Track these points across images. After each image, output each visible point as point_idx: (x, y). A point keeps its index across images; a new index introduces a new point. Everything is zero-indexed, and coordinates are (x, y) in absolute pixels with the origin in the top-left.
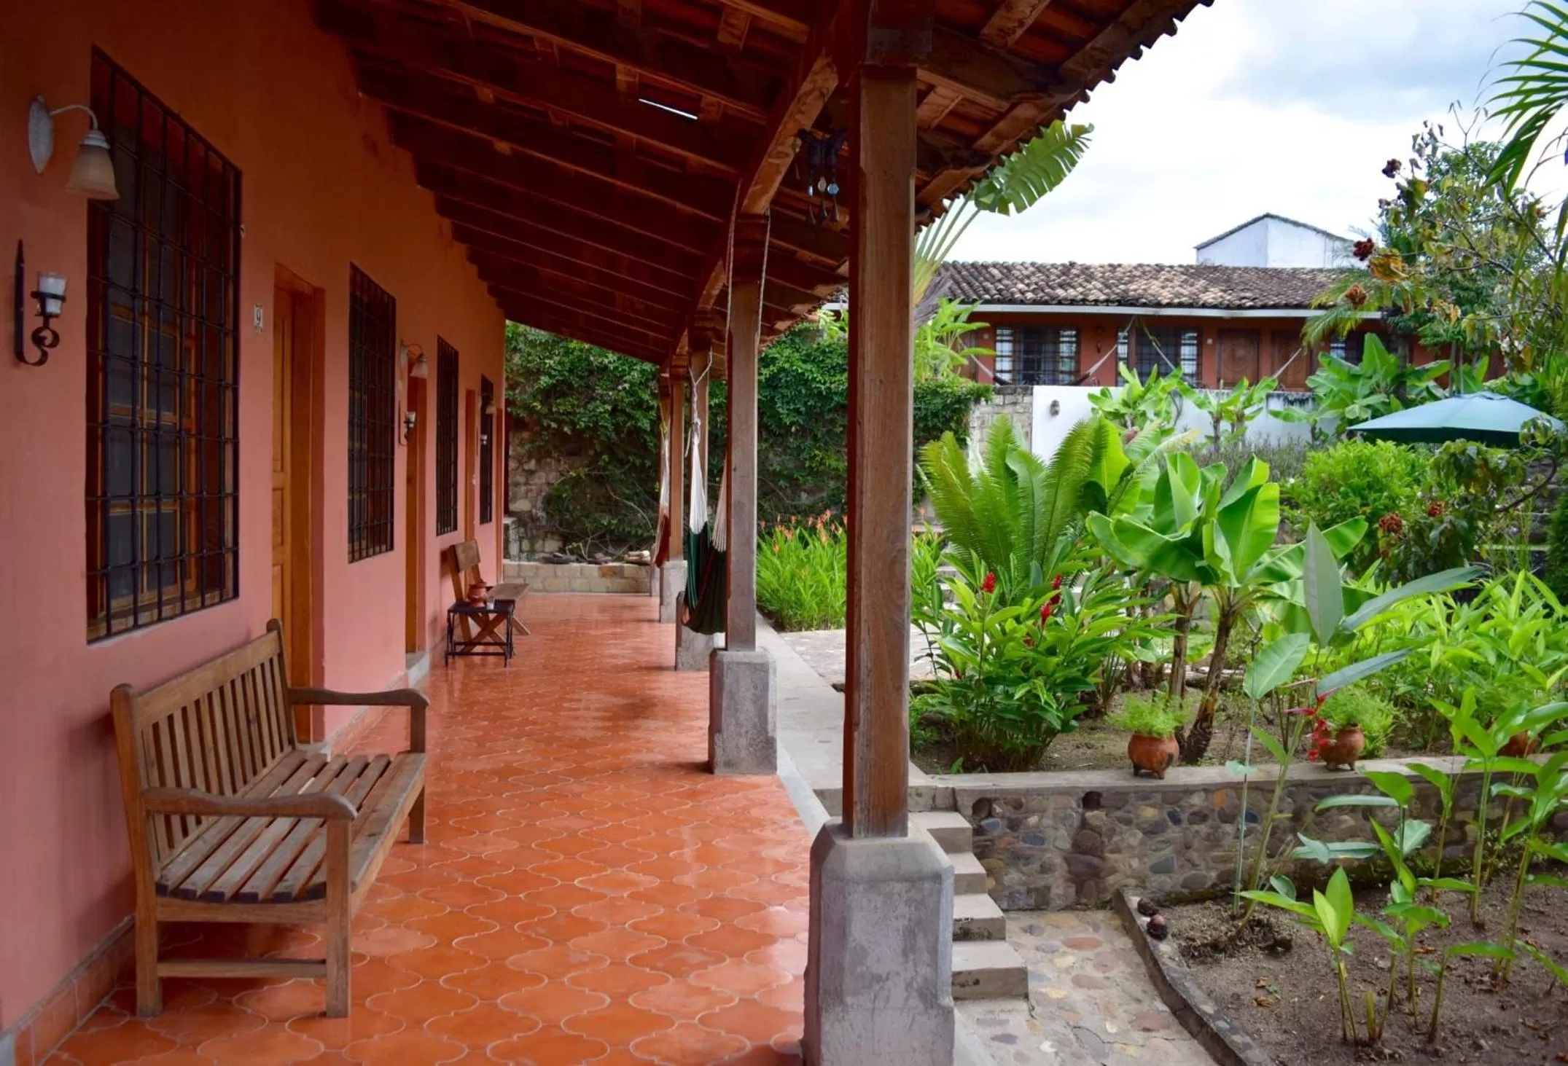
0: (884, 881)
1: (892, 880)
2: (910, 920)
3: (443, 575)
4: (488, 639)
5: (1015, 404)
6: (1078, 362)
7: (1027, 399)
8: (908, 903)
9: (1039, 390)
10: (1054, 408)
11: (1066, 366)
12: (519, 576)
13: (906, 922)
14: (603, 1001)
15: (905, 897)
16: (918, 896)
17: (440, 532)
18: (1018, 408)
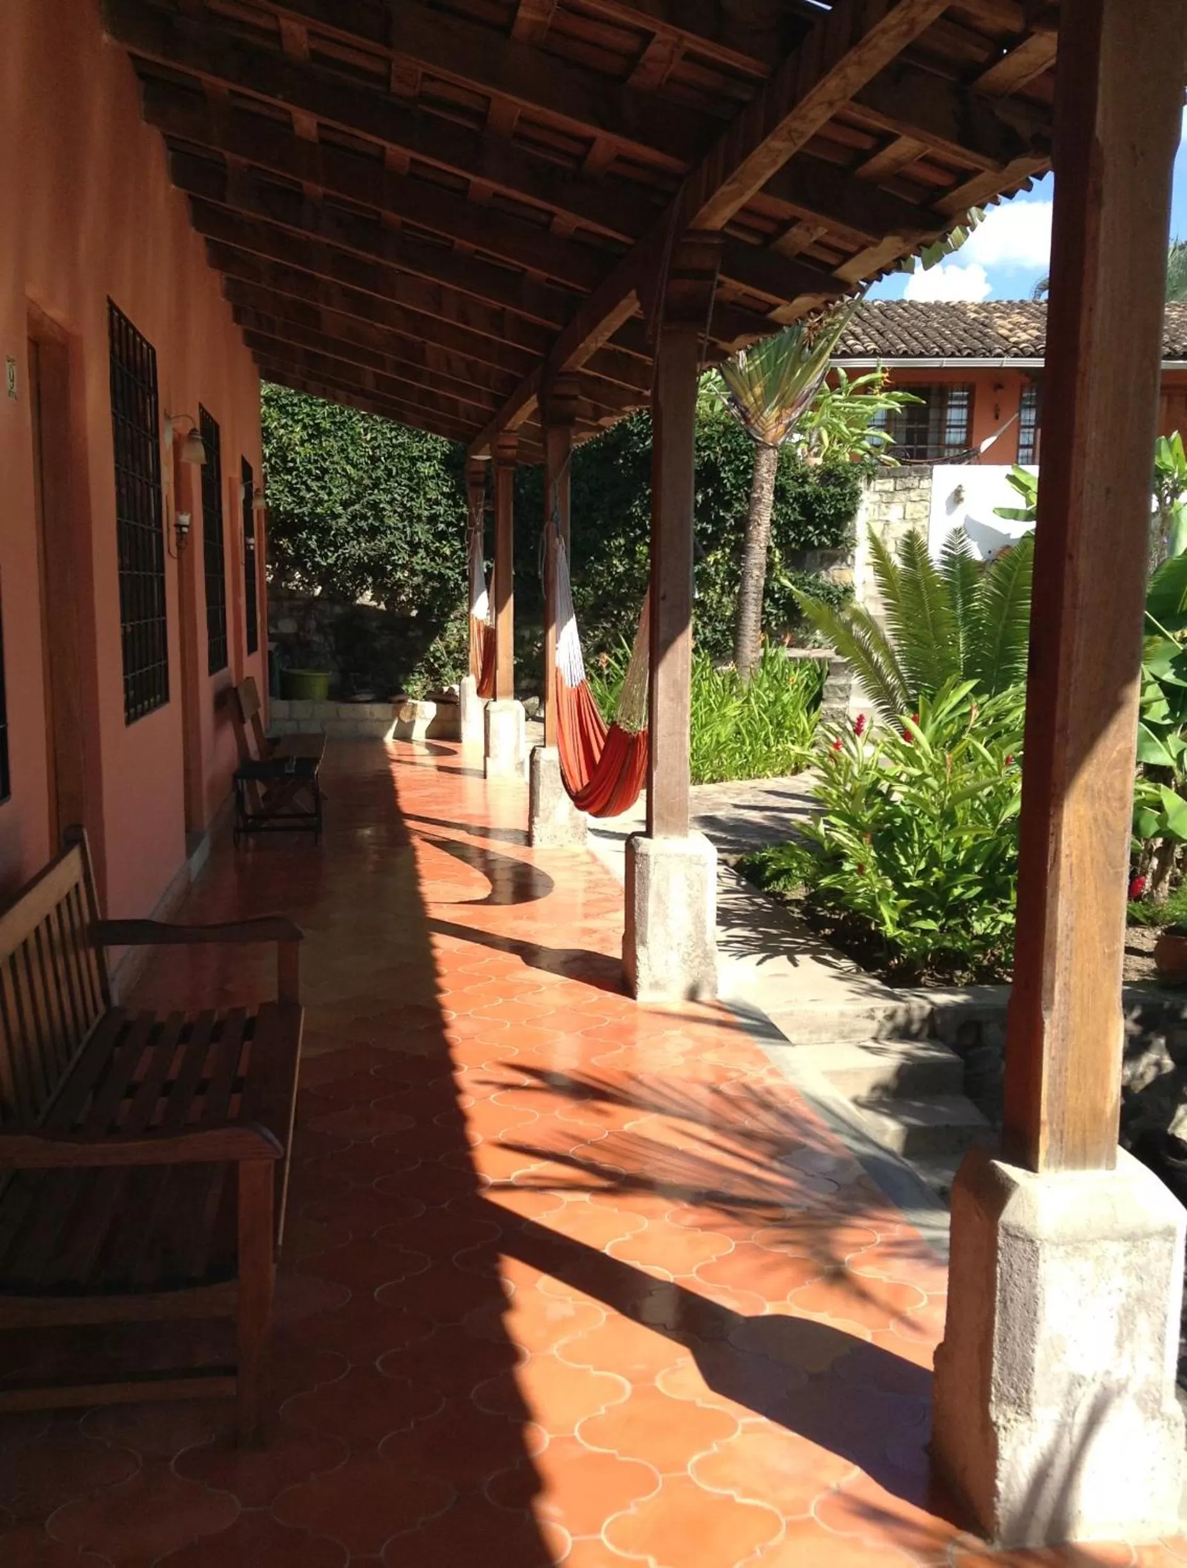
0: (1093, 1241)
1: (1105, 1238)
2: (1128, 1295)
3: (219, 724)
4: (285, 810)
5: (908, 489)
6: (969, 433)
7: (925, 483)
8: (1128, 1269)
9: (939, 470)
10: (957, 497)
11: (955, 436)
12: (290, 719)
13: (1123, 1300)
14: (620, 1389)
15: (1123, 1261)
16: (1141, 1261)
17: (211, 672)
18: (913, 495)
